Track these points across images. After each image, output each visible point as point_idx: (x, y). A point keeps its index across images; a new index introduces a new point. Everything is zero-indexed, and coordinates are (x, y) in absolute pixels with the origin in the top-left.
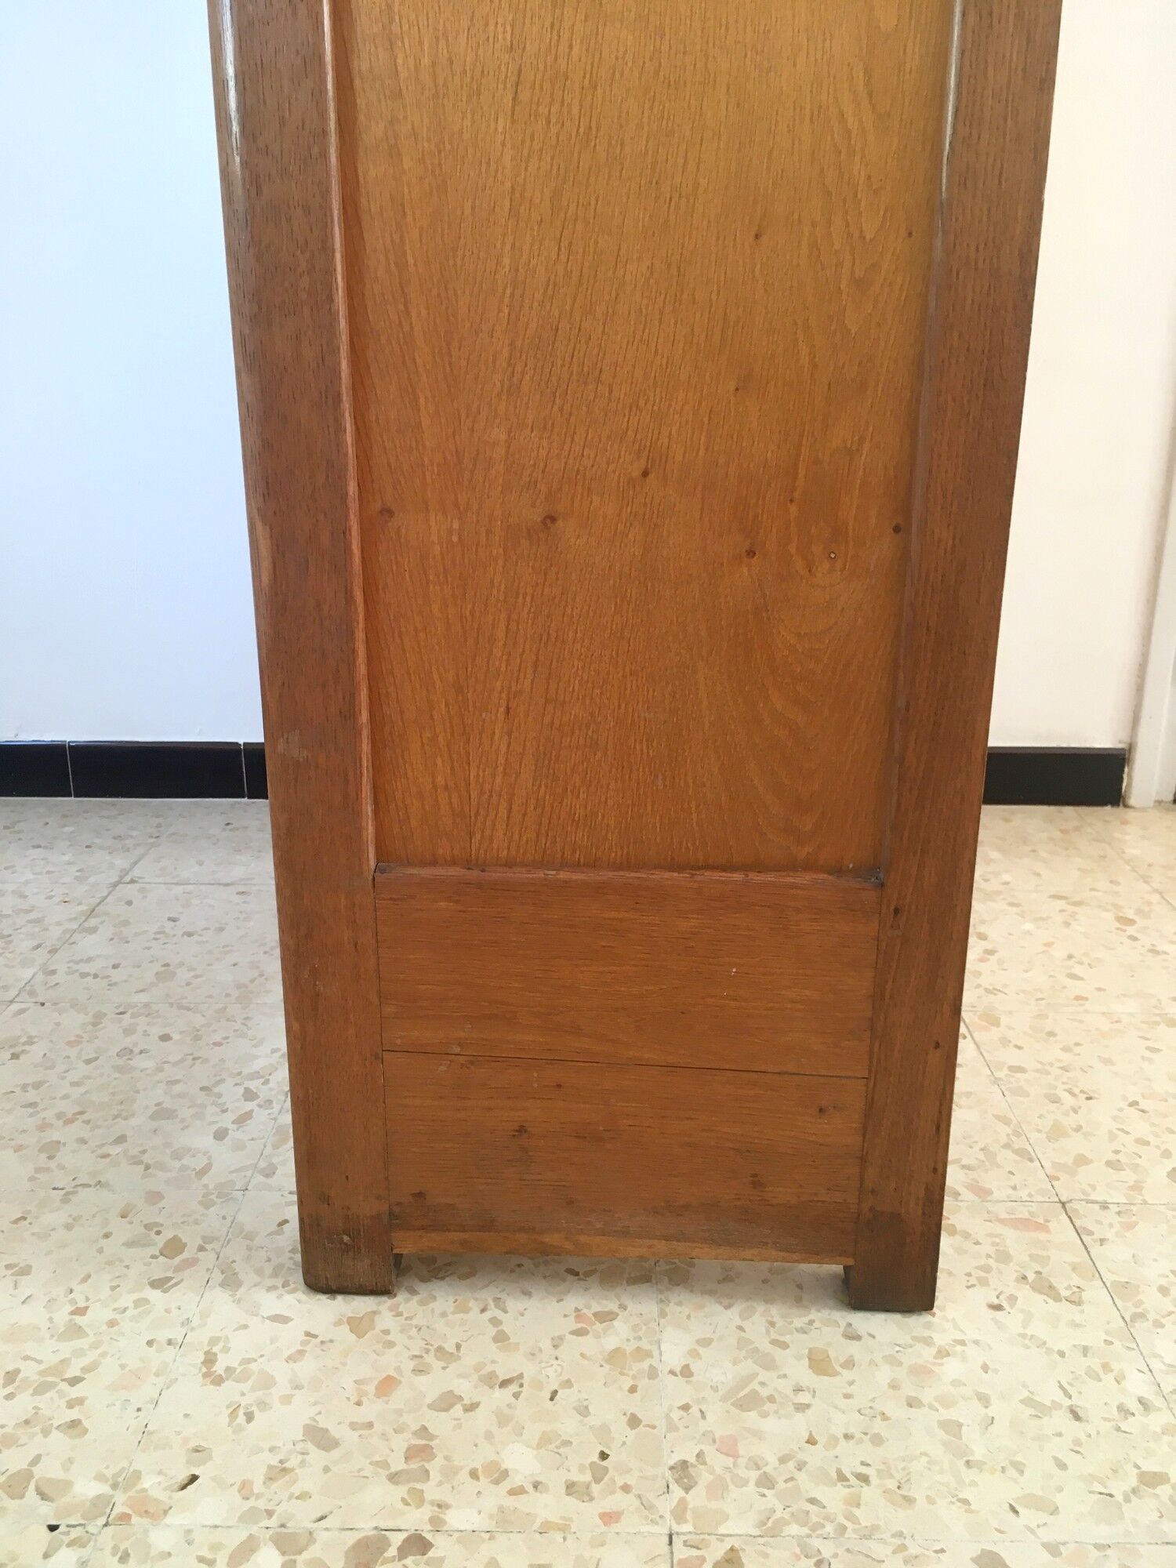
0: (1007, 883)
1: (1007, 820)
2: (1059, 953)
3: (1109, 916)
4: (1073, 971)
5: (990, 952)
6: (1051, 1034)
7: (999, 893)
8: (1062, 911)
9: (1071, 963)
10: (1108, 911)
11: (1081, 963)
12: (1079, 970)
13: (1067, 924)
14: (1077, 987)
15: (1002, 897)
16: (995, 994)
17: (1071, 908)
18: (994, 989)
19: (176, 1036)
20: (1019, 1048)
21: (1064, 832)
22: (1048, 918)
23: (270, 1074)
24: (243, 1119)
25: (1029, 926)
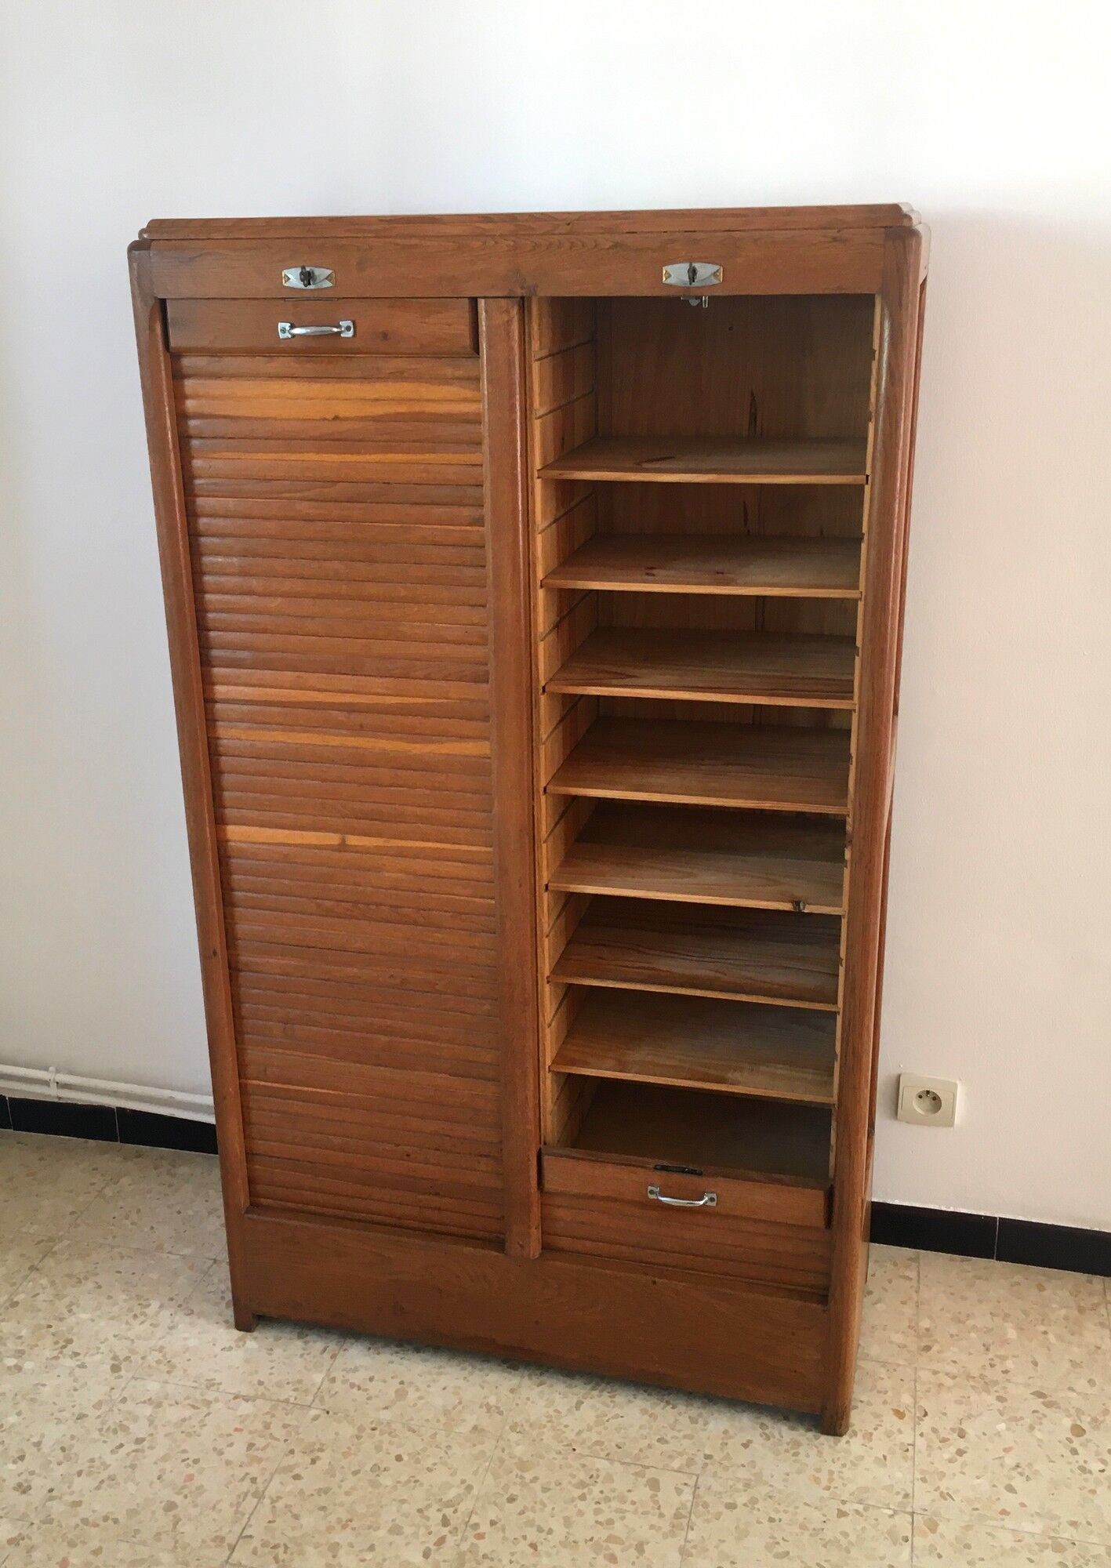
0: (1006, 1372)
1: (1041, 1288)
2: (1010, 1461)
3: (1067, 1423)
4: (1013, 1483)
5: (960, 1453)
6: (968, 1546)
7: (996, 1383)
8: (1034, 1412)
9: (1014, 1473)
10: (1069, 1416)
11: (1021, 1474)
12: (1018, 1483)
13: (1032, 1428)
14: (1009, 1501)
15: (995, 1388)
16: (945, 1499)
17: (1043, 1409)
18: (948, 1494)
19: (405, 1458)
20: (940, 1556)
21: (1081, 1310)
22: (1022, 1418)
23: (459, 1504)
24: (441, 1541)
25: (1002, 1426)
